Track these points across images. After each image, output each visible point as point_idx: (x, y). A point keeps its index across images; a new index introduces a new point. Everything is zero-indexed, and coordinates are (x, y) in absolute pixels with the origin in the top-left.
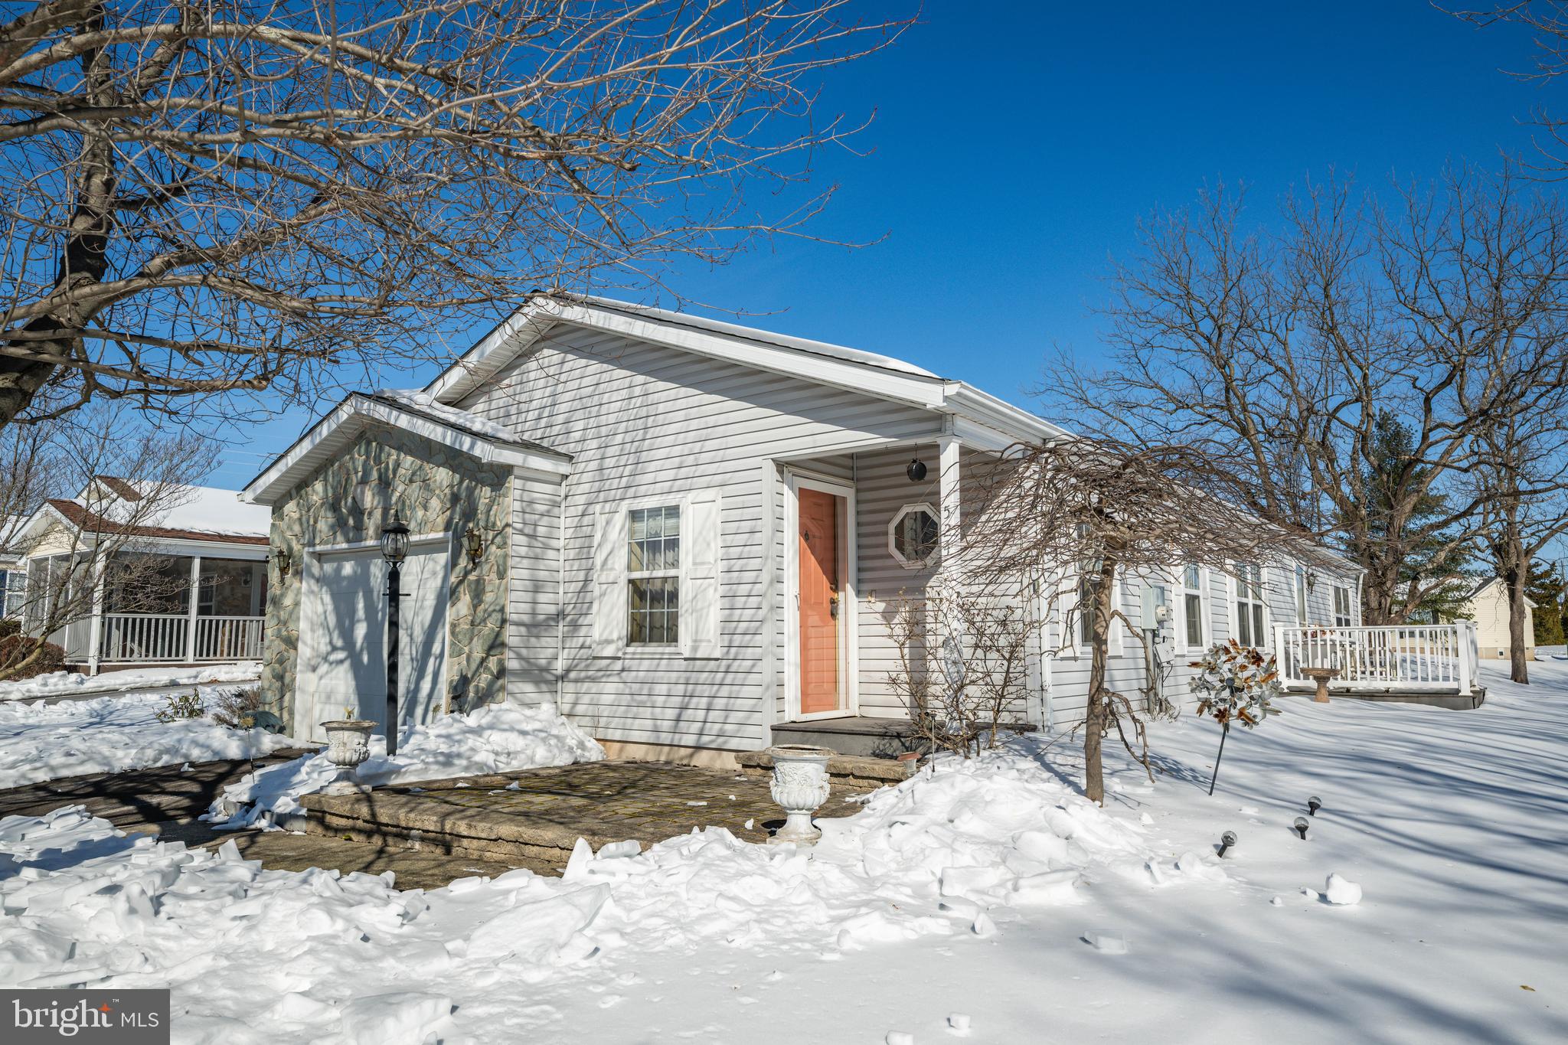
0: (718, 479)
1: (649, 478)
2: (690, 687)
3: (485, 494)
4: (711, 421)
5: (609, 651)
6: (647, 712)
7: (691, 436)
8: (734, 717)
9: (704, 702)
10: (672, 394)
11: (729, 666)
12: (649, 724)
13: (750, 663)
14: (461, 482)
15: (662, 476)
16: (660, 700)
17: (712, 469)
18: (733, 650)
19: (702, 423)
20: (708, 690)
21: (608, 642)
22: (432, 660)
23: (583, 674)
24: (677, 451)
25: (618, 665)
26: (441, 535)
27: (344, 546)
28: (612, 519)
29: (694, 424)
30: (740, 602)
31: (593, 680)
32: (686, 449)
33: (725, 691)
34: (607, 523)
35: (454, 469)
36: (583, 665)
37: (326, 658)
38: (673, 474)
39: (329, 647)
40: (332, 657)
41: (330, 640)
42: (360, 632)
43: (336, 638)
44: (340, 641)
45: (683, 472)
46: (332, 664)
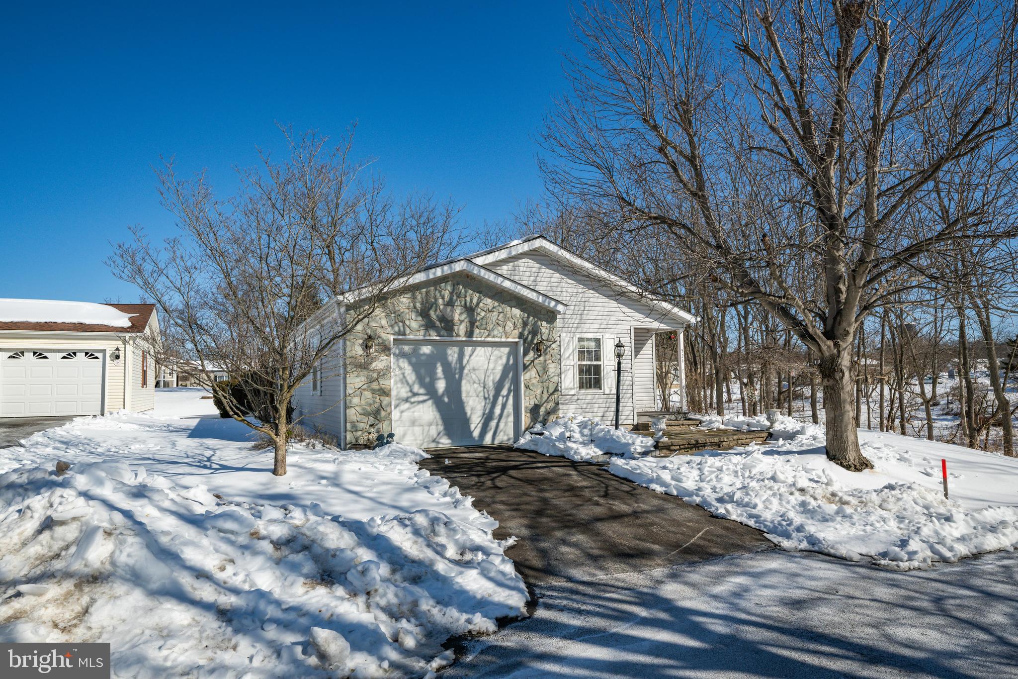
0: (616, 331)
1: (587, 326)
2: (608, 404)
3: (544, 326)
5: (572, 392)
7: (606, 313)
14: (528, 317)
15: (592, 326)
16: (595, 410)
17: (614, 327)
21: (571, 389)
22: (500, 398)
25: (575, 398)
26: (517, 340)
27: (438, 338)
29: (607, 309)
32: (603, 318)
34: (569, 341)
35: (522, 310)
37: (407, 400)
38: (598, 326)
39: (410, 394)
40: (413, 400)
41: (411, 391)
42: (441, 385)
43: (416, 388)
44: (422, 391)
45: (602, 326)
46: (412, 403)
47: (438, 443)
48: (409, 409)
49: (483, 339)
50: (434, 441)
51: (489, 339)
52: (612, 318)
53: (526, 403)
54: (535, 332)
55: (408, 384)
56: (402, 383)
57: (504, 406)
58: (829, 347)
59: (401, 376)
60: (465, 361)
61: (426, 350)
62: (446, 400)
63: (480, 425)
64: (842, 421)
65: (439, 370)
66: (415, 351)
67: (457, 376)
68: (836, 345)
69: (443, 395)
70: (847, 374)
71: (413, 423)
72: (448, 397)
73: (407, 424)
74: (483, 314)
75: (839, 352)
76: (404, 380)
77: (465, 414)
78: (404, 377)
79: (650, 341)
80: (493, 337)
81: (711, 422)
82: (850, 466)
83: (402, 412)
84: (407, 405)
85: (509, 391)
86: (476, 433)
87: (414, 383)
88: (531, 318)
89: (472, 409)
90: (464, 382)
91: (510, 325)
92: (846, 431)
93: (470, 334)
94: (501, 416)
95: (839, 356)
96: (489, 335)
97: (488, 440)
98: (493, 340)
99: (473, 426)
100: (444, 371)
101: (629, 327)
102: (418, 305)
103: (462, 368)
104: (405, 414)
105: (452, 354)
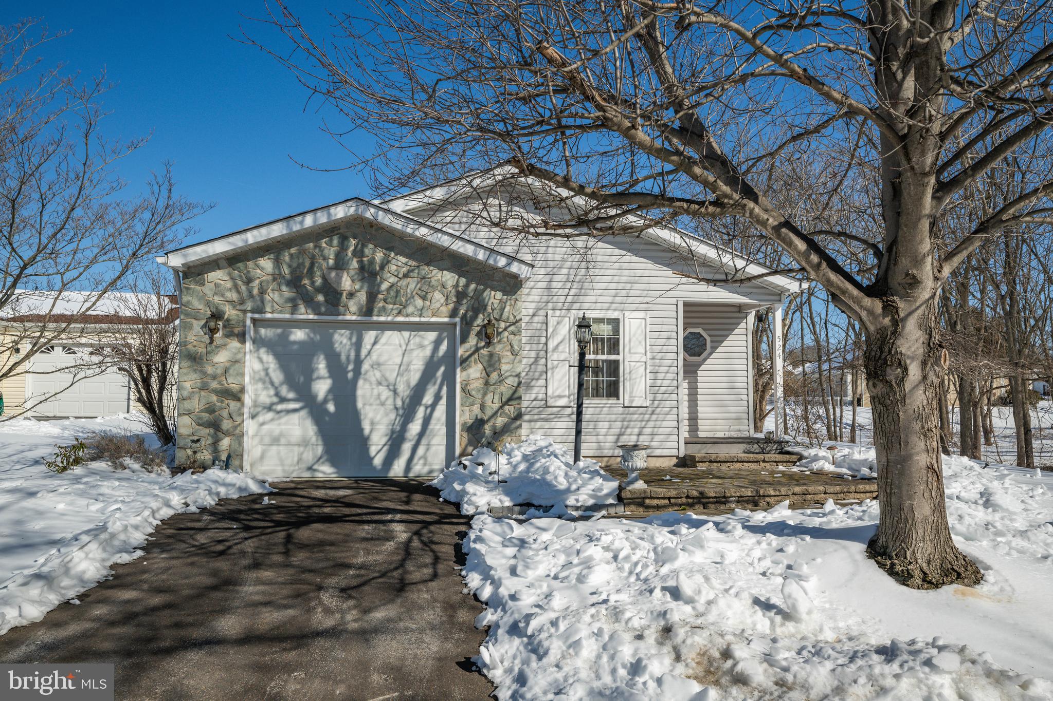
0: (646, 307)
1: (593, 299)
2: (626, 423)
4: (639, 273)
5: (564, 402)
6: (594, 438)
7: (624, 279)
8: (657, 438)
9: (636, 431)
10: (609, 251)
11: (653, 411)
12: (594, 445)
13: (668, 409)
14: (466, 284)
15: (601, 299)
16: (603, 431)
18: (656, 402)
19: (632, 273)
20: (639, 424)
21: (560, 397)
22: (422, 409)
23: (536, 417)
24: (613, 286)
25: (569, 411)
26: (446, 319)
27: (312, 317)
28: (562, 321)
29: (626, 272)
30: (660, 376)
31: (546, 420)
32: (621, 286)
33: (651, 424)
34: (558, 323)
36: (536, 411)
37: (269, 408)
38: (610, 299)
39: (275, 399)
40: (279, 407)
41: (277, 395)
42: (322, 387)
43: (284, 391)
44: (291, 395)
45: (618, 299)
46: (279, 412)
47: (315, 470)
48: (272, 420)
49: (390, 319)
50: (310, 469)
51: (400, 319)
52: (636, 286)
53: (463, 417)
54: (479, 307)
55: (272, 383)
56: (264, 382)
57: (427, 421)
58: (871, 312)
59: (263, 374)
60: (364, 353)
61: (299, 335)
62: (331, 407)
63: (386, 448)
64: (902, 473)
65: (321, 366)
66: (284, 337)
67: (350, 375)
68: (890, 308)
69: (325, 401)
70: (914, 371)
71: (276, 441)
72: (336, 405)
73: (267, 440)
74: (393, 280)
75: (895, 323)
76: (266, 381)
77: (362, 430)
78: (267, 374)
79: (743, 325)
80: (407, 316)
81: (816, 458)
82: (911, 576)
83: (263, 424)
84: (270, 415)
85: (437, 398)
86: (378, 461)
87: (281, 384)
88: (473, 286)
89: (372, 423)
90: (361, 383)
91: (438, 296)
92: (911, 498)
93: (368, 310)
94: (421, 435)
95: (895, 333)
96: (400, 313)
97: (397, 470)
98: (407, 319)
99: (373, 450)
100: (329, 367)
101: (674, 301)
102: (286, 270)
103: (358, 362)
104: (266, 427)
105: (342, 340)
